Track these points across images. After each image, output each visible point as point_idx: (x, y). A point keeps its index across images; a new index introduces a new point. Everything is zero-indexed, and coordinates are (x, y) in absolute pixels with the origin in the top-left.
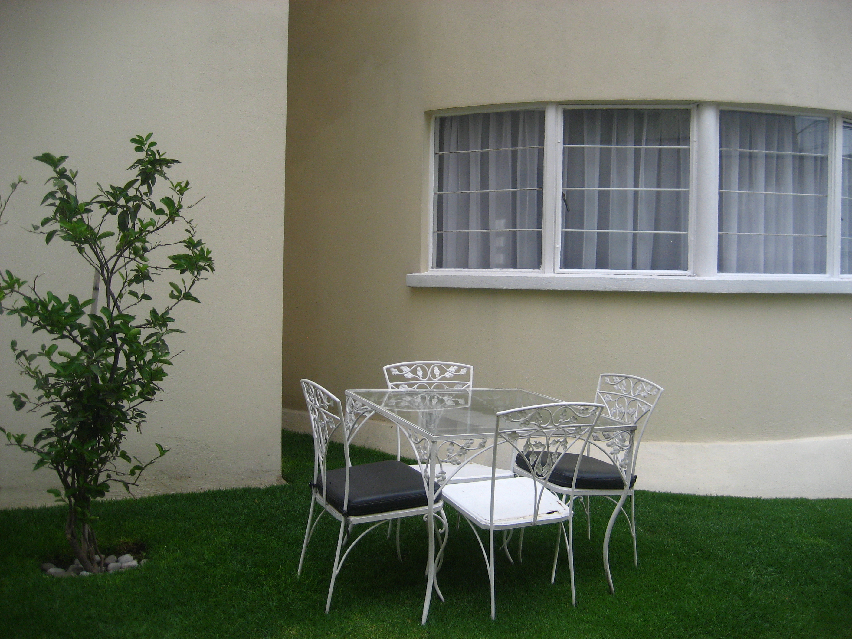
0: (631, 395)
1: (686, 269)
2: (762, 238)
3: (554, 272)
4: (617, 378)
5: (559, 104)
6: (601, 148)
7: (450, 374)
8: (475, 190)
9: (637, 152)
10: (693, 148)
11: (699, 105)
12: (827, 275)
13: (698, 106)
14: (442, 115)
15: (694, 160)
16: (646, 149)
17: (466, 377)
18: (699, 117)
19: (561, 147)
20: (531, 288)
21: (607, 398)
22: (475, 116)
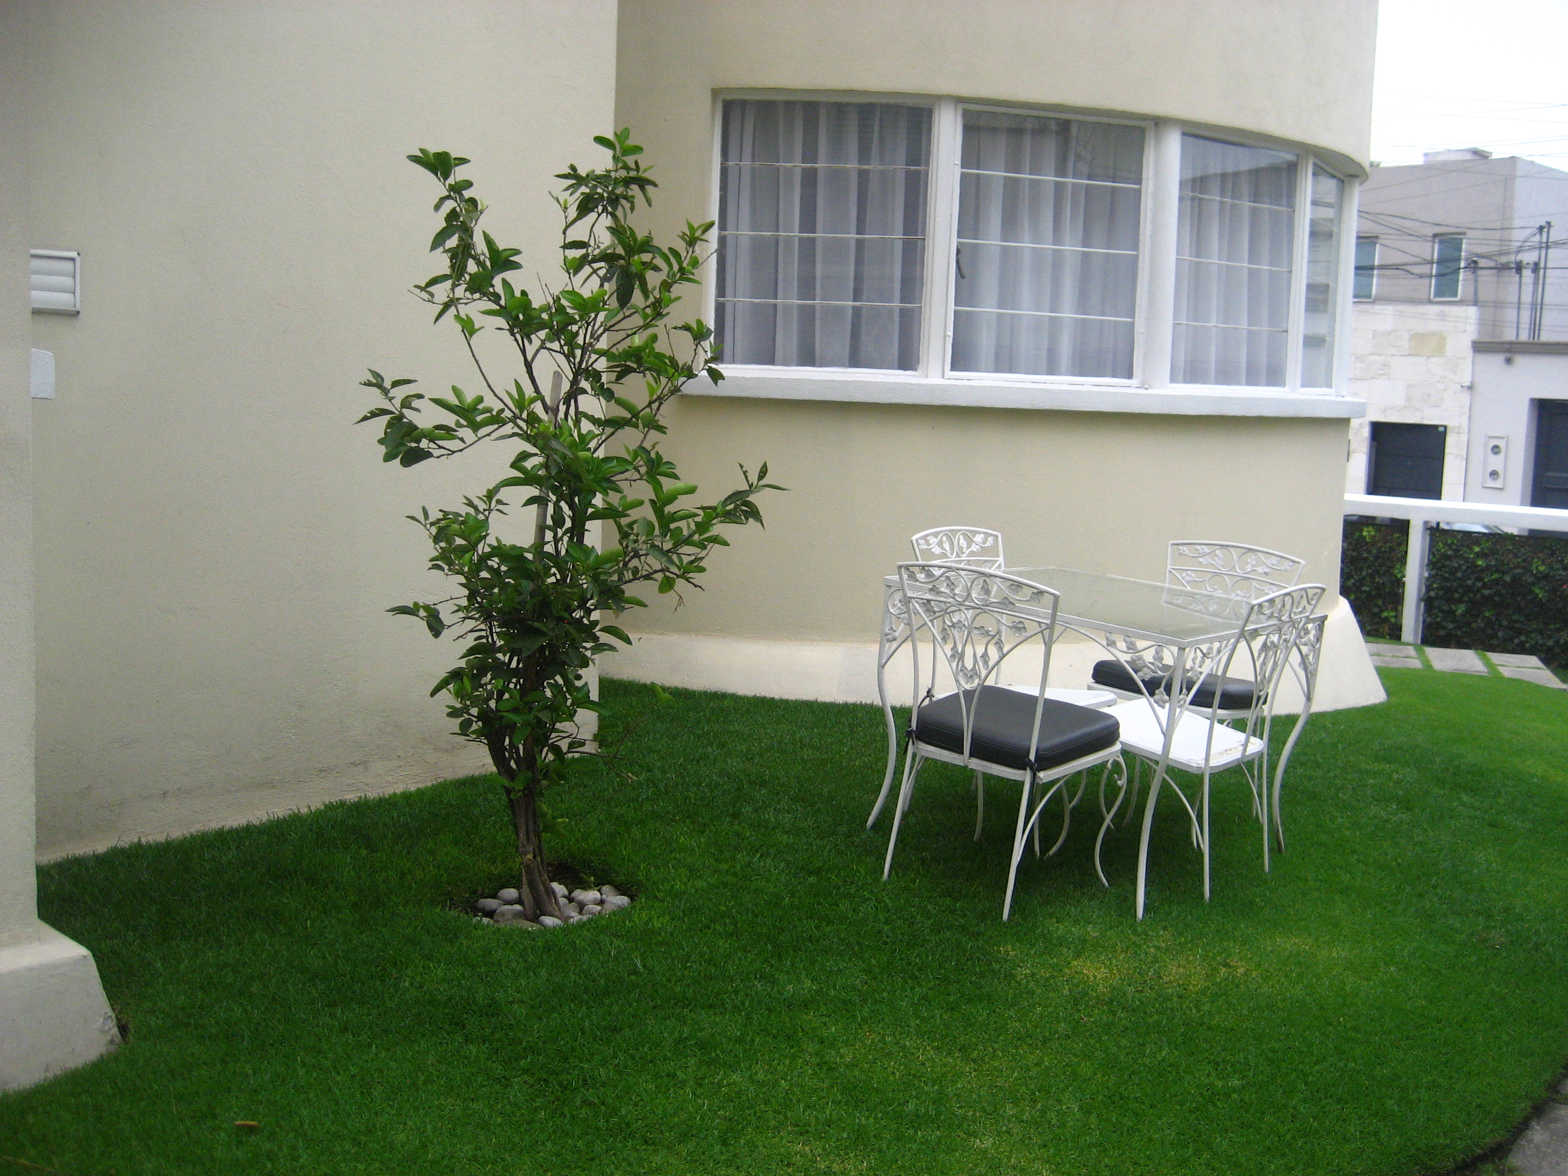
0: (1237, 571)
1: (1130, 375)
2: (1245, 334)
3: (943, 377)
4: (1203, 547)
5: (959, 100)
6: (1006, 178)
7: (977, 547)
8: (793, 232)
9: (1059, 187)
10: (1147, 189)
11: (1160, 123)
12: (1287, 389)
13: (1156, 124)
14: (729, 97)
15: (1149, 208)
16: (1073, 184)
17: (993, 551)
18: (1158, 141)
19: (958, 171)
20: (918, 402)
21: (1188, 578)
22: (790, 105)
